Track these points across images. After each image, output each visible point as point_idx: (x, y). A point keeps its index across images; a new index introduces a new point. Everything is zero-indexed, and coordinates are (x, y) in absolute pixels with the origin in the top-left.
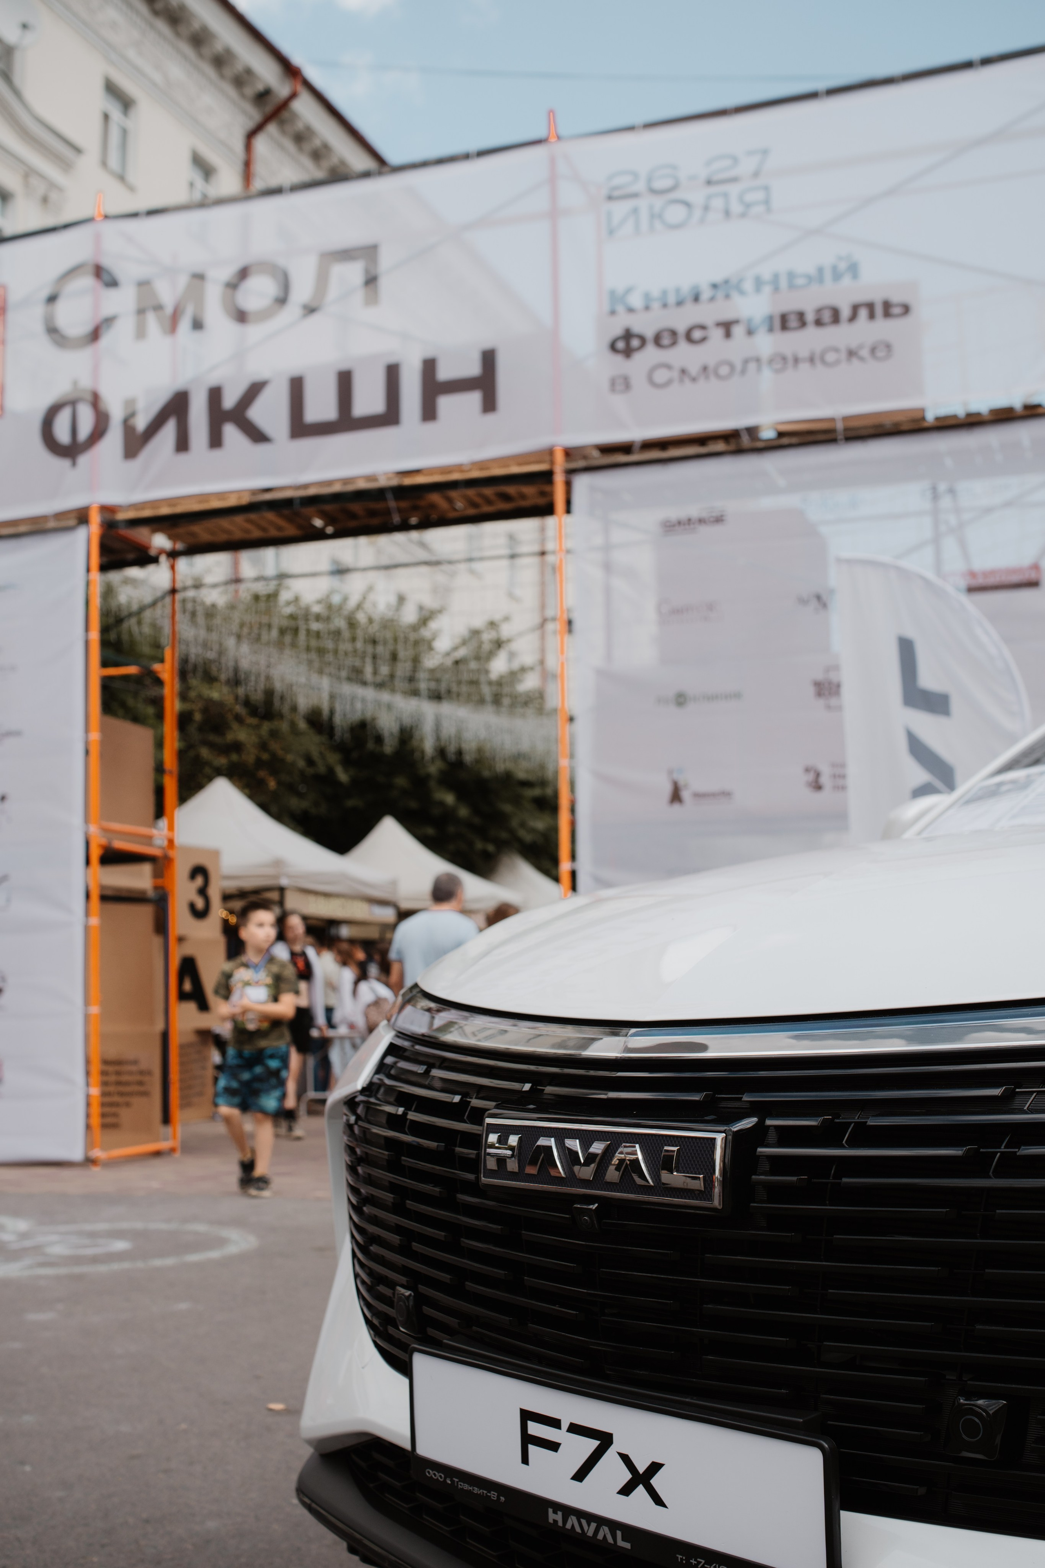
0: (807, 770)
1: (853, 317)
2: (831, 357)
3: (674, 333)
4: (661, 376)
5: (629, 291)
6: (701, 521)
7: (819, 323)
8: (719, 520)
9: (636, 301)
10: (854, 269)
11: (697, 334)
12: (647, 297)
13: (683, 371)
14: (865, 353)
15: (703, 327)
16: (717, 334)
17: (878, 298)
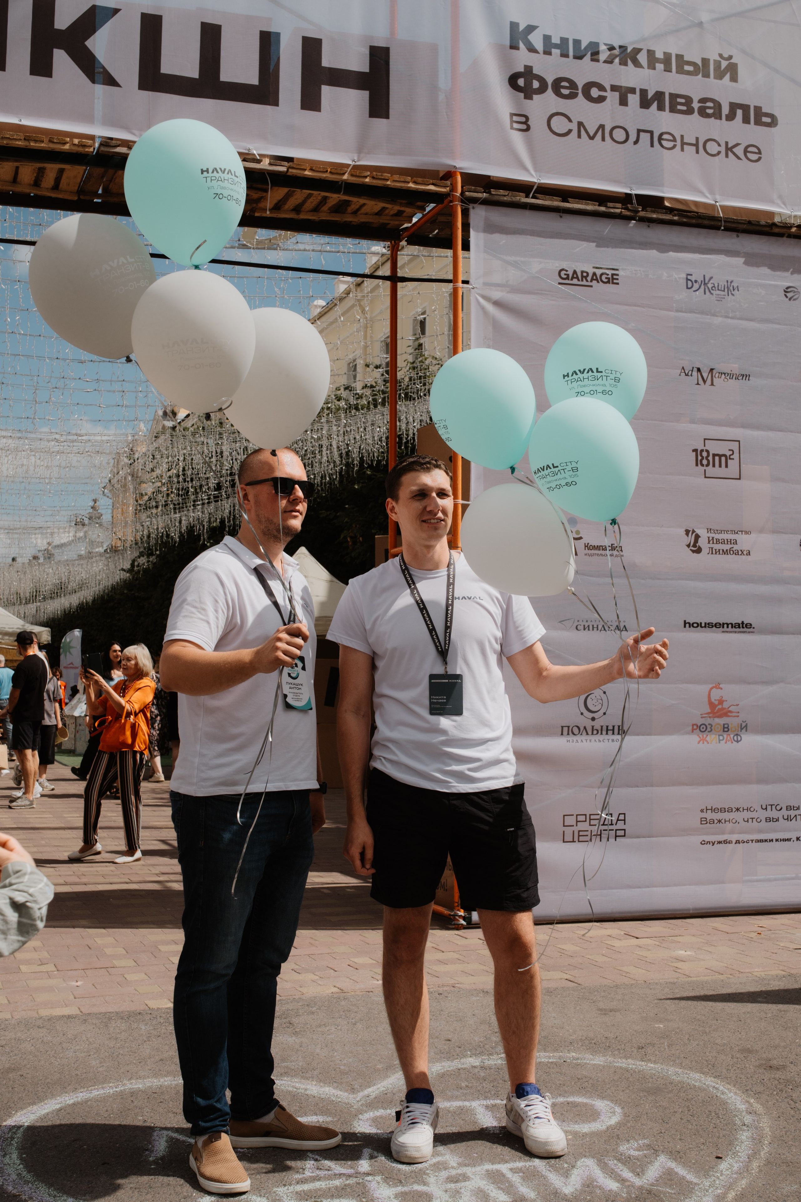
0: (687, 532)
1: (731, 117)
2: (712, 148)
3: (573, 85)
4: (559, 123)
5: (531, 29)
6: (595, 278)
7: (702, 112)
8: (612, 280)
9: (536, 39)
10: (733, 71)
11: (595, 92)
12: (547, 39)
13: (580, 124)
14: (739, 151)
15: (601, 88)
16: (613, 98)
17: (752, 103)
